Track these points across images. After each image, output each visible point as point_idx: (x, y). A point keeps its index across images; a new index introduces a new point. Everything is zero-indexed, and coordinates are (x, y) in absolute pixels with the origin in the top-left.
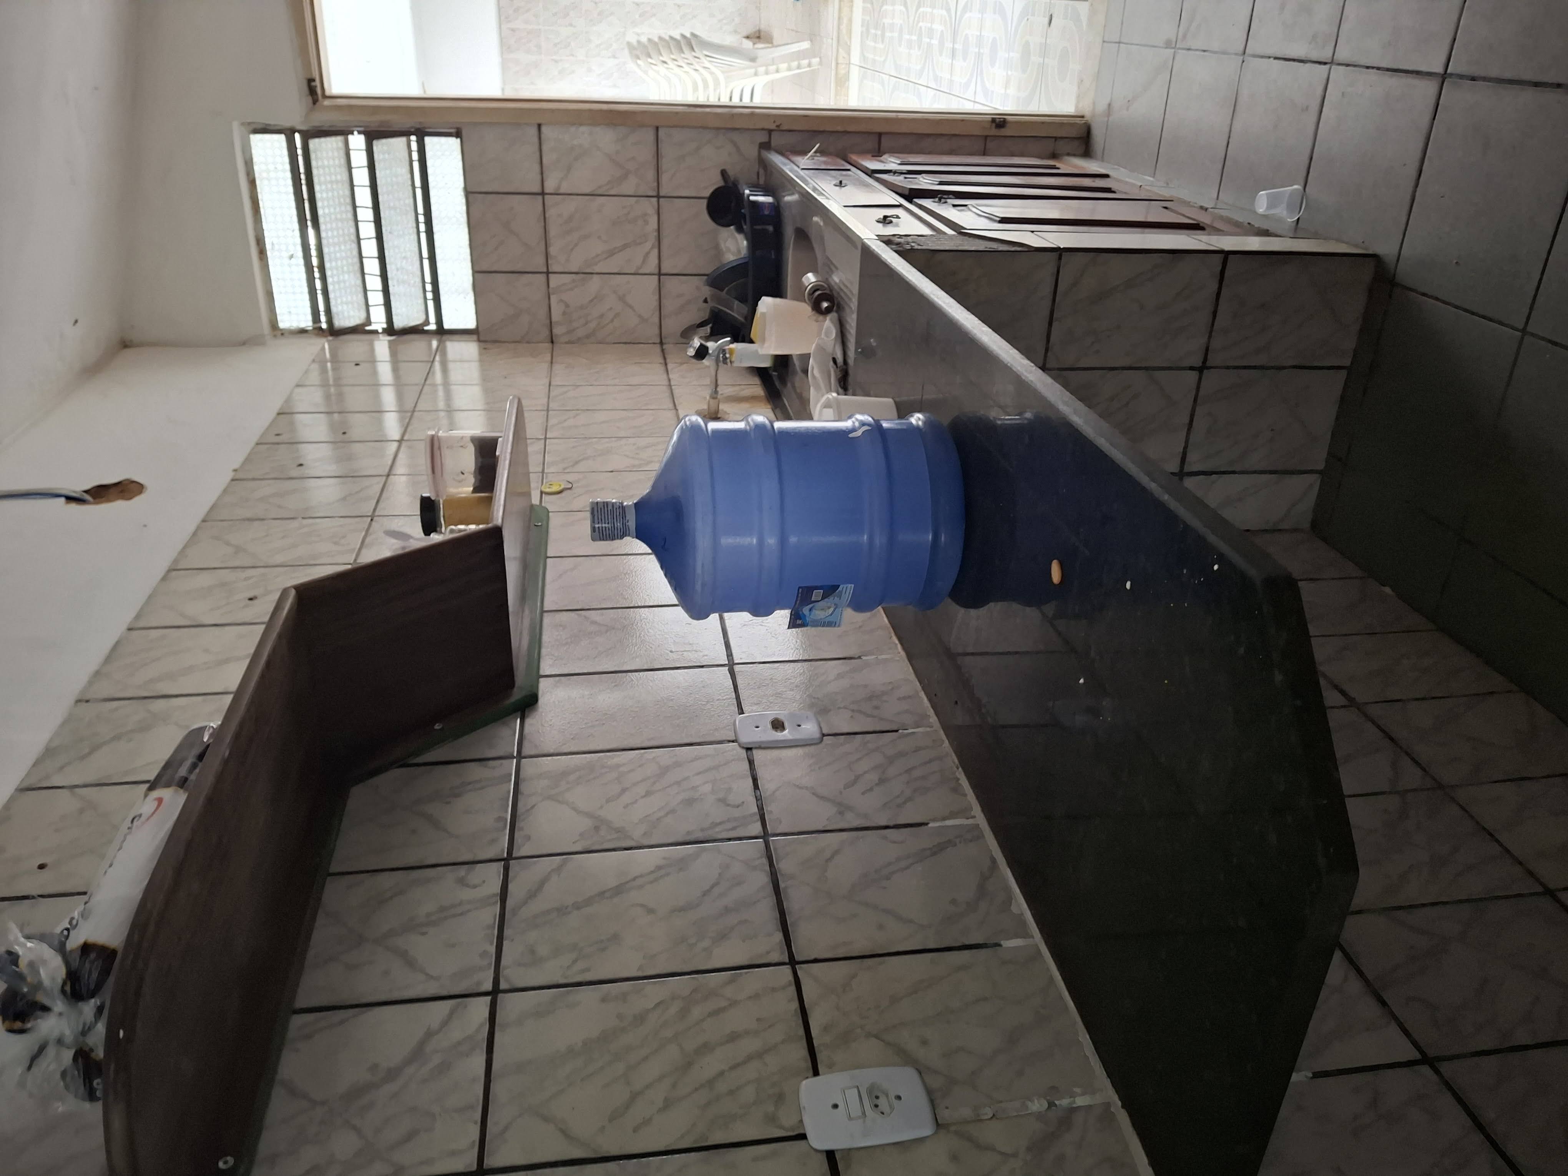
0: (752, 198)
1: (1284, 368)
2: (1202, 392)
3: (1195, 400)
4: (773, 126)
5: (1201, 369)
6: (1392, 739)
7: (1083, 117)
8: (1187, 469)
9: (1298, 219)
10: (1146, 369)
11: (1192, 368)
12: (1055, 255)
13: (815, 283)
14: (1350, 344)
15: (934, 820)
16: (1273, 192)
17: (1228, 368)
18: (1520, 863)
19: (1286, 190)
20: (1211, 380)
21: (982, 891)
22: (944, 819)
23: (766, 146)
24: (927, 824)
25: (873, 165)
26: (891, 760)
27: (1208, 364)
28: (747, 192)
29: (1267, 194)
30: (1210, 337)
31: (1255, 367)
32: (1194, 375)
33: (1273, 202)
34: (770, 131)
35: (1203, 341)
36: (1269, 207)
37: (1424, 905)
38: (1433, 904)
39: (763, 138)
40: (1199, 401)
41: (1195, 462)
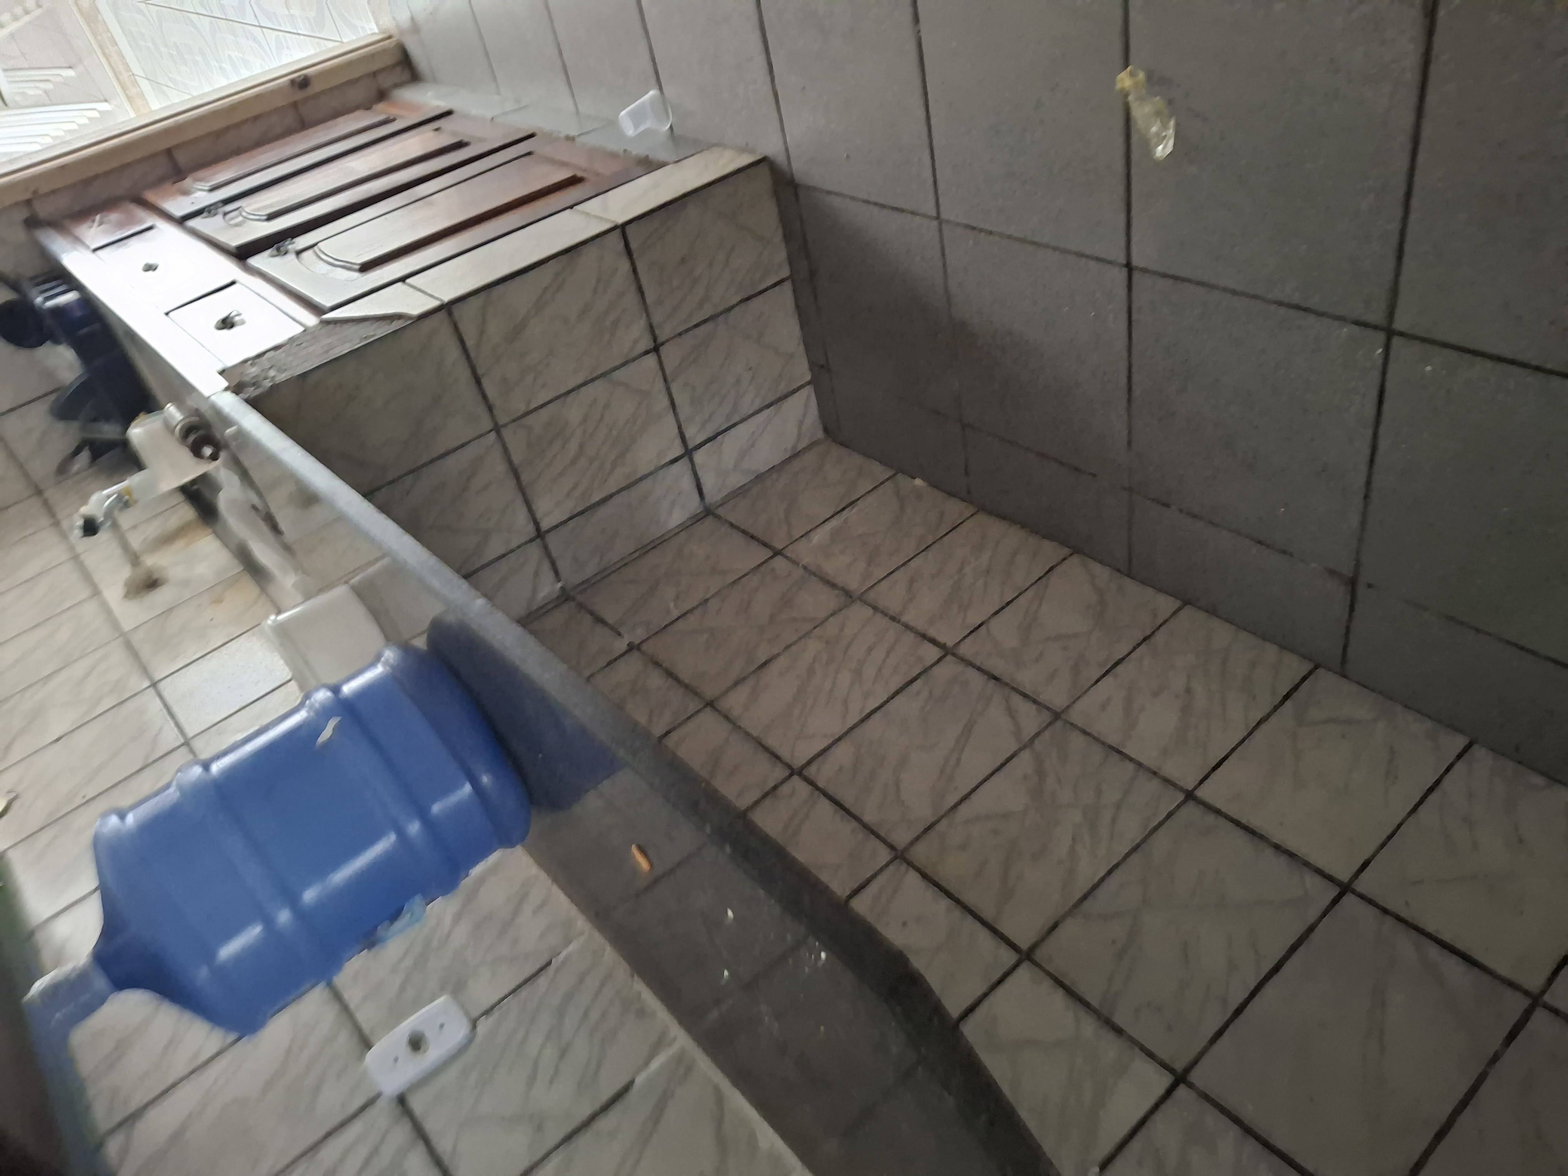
0: (50, 304)
1: (732, 307)
2: (668, 372)
3: (665, 380)
4: (27, 196)
5: (656, 349)
6: (996, 678)
7: (390, 37)
8: (691, 445)
9: (671, 127)
10: (603, 375)
11: (647, 353)
12: (442, 314)
13: (183, 423)
14: (782, 255)
15: (638, 1071)
16: (632, 110)
17: (680, 334)
18: (1155, 773)
19: (643, 103)
20: (672, 354)
21: (722, 1143)
22: (647, 1063)
23: (33, 223)
24: (631, 1083)
25: (179, 206)
26: (560, 1013)
27: (660, 340)
28: (39, 300)
29: (628, 113)
30: (648, 316)
31: (705, 321)
32: (651, 360)
33: (637, 117)
34: (28, 202)
35: (643, 322)
36: (636, 126)
37: (1103, 879)
38: (1110, 872)
39: (24, 214)
40: (669, 378)
41: (695, 435)
